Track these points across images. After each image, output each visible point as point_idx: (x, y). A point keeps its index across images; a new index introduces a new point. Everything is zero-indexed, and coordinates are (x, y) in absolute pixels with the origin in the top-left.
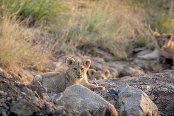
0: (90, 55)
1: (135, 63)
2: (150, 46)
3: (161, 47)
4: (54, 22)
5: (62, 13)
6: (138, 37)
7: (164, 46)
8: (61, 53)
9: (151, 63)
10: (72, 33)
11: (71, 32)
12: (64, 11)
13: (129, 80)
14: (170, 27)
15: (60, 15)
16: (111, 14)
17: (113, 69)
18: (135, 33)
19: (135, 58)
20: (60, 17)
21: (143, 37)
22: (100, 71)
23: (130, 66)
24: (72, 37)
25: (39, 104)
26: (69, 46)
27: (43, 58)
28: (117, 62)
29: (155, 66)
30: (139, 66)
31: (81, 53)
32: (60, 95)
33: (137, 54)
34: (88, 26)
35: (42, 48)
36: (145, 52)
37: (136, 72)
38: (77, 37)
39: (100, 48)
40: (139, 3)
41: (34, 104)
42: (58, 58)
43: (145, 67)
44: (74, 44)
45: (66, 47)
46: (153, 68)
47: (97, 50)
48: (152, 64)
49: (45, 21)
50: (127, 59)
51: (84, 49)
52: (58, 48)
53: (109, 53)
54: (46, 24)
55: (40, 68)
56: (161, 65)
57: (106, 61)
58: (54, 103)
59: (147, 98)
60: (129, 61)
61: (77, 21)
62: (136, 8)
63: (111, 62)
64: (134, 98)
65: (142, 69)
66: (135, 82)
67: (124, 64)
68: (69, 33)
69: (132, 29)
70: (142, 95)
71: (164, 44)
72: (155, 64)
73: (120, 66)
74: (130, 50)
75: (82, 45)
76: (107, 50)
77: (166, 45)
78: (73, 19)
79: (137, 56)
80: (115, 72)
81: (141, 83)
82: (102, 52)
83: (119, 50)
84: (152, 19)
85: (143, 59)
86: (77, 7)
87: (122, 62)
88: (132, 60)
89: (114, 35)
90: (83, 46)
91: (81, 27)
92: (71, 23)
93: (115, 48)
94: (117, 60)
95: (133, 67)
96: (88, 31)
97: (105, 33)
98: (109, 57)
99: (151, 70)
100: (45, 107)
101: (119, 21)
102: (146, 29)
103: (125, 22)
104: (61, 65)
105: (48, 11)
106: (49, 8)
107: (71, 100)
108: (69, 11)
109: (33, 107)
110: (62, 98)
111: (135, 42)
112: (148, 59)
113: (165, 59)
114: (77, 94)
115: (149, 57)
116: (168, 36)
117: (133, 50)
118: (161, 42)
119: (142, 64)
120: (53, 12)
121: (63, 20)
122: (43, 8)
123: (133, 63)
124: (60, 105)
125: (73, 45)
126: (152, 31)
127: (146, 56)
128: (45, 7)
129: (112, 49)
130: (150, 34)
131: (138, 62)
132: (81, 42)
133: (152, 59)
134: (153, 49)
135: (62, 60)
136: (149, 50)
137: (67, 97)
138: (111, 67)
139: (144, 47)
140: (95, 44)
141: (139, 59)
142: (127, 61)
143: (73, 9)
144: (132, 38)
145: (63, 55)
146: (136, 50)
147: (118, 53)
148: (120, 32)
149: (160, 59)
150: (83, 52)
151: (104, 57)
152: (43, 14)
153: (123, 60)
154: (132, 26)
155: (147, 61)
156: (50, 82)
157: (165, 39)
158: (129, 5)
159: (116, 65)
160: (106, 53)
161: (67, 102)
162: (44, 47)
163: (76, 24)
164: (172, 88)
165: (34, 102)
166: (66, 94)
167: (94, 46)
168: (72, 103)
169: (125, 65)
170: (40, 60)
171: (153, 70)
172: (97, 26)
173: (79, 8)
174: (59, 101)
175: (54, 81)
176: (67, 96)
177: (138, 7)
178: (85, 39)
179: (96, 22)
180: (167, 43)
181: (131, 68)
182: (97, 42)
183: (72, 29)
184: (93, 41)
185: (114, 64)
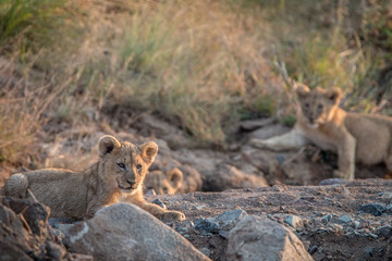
0: (133, 131)
1: (244, 156)
2: (282, 116)
3: (312, 121)
4: (46, 43)
5: (68, 22)
6: (253, 91)
7: (321, 120)
8: (60, 120)
9: (283, 159)
10: (91, 72)
11: (88, 70)
12: (72, 16)
13: (241, 199)
14: (331, 71)
15: (63, 25)
16: (190, 31)
17: (189, 168)
18: (246, 80)
19: (244, 144)
20: (60, 30)
21: (264, 92)
22: (159, 173)
23: (232, 165)
24: (91, 84)
25: (32, 247)
26: (81, 105)
27: (18, 132)
28: (199, 152)
29: (292, 167)
30: (254, 165)
31: (111, 124)
32: (81, 227)
33: (249, 134)
34: (130, 59)
35: (17, 107)
36: (271, 130)
37: (246, 179)
38: (103, 83)
39: (157, 114)
40: (258, 8)
41: (19, 246)
42: (53, 133)
43: (268, 169)
44: (95, 102)
45: (73, 108)
46: (287, 172)
47: (149, 120)
48: (287, 162)
49: (25, 41)
50: (226, 146)
51: (118, 114)
52: (55, 110)
53: (181, 128)
54: (27, 47)
55: (10, 155)
56: (308, 165)
57: (173, 147)
58: (67, 247)
59: (298, 247)
60: (230, 151)
61: (103, 43)
62: (250, 21)
63: (185, 150)
64: (267, 246)
65: (262, 174)
66: (258, 205)
67: (217, 157)
68: (84, 73)
69: (240, 73)
70: (287, 238)
71: (320, 113)
72: (295, 161)
73: (206, 163)
74: (233, 123)
75: (113, 103)
76: (177, 121)
77: (324, 115)
78: (94, 39)
79: (248, 139)
80: (193, 176)
81: (275, 209)
82: (163, 126)
83: (205, 122)
84: (289, 48)
85: (265, 148)
86: (104, 9)
87: (212, 153)
88: (238, 150)
89: (193, 83)
90: (116, 107)
91: (114, 60)
92: (90, 49)
93: (196, 117)
94: (199, 147)
95: (239, 168)
96: (129, 69)
97: (170, 77)
98: (179, 137)
99: (283, 176)
100: (48, 254)
101: (207, 50)
102: (272, 74)
103: (222, 53)
104: (61, 151)
105: (30, 15)
106: (35, 8)
107: (108, 241)
108: (85, 18)
109: (18, 253)
110: (85, 235)
111: (245, 105)
112: (277, 149)
113: (318, 152)
114: (123, 228)
115: (279, 145)
116: (330, 94)
117: (238, 124)
118: (314, 109)
119: (262, 159)
120: (45, 18)
121: (68, 39)
122: (19, 7)
123: (238, 157)
124: (81, 253)
125: (90, 104)
126: (289, 80)
127: (271, 142)
128: (27, 5)
129: (188, 117)
130: (285, 86)
131: (252, 154)
132: (112, 95)
133: (287, 150)
134: (289, 125)
135: (65, 140)
136: (279, 127)
137: (98, 234)
138: (183, 163)
139: (266, 117)
140: (146, 104)
141: (254, 146)
142: (225, 152)
143: (95, 13)
144: (238, 94)
145: (66, 128)
146: (248, 124)
147: (202, 130)
148: (208, 77)
149: (305, 150)
150: (116, 123)
151: (167, 137)
152: (20, 20)
153: (214, 147)
154: (239, 65)
155: (273, 154)
156: (48, 193)
157: (323, 102)
158: (233, 10)
159: (197, 160)
160: (174, 129)
161: (97, 247)
162: (21, 103)
163: (100, 50)
164: (354, 226)
165: (20, 241)
166: (95, 226)
167: (144, 110)
168: (109, 249)
169: (219, 161)
170: (9, 135)
171: (287, 177)
172: (152, 59)
173: (109, 11)
174: (77, 241)
175: (57, 190)
176: (98, 230)
177: (256, 17)
178: (121, 90)
179: (150, 48)
180: (328, 111)
181: (233, 169)
182: (152, 99)
183: (91, 61)
184: (142, 95)
185: (192, 156)
